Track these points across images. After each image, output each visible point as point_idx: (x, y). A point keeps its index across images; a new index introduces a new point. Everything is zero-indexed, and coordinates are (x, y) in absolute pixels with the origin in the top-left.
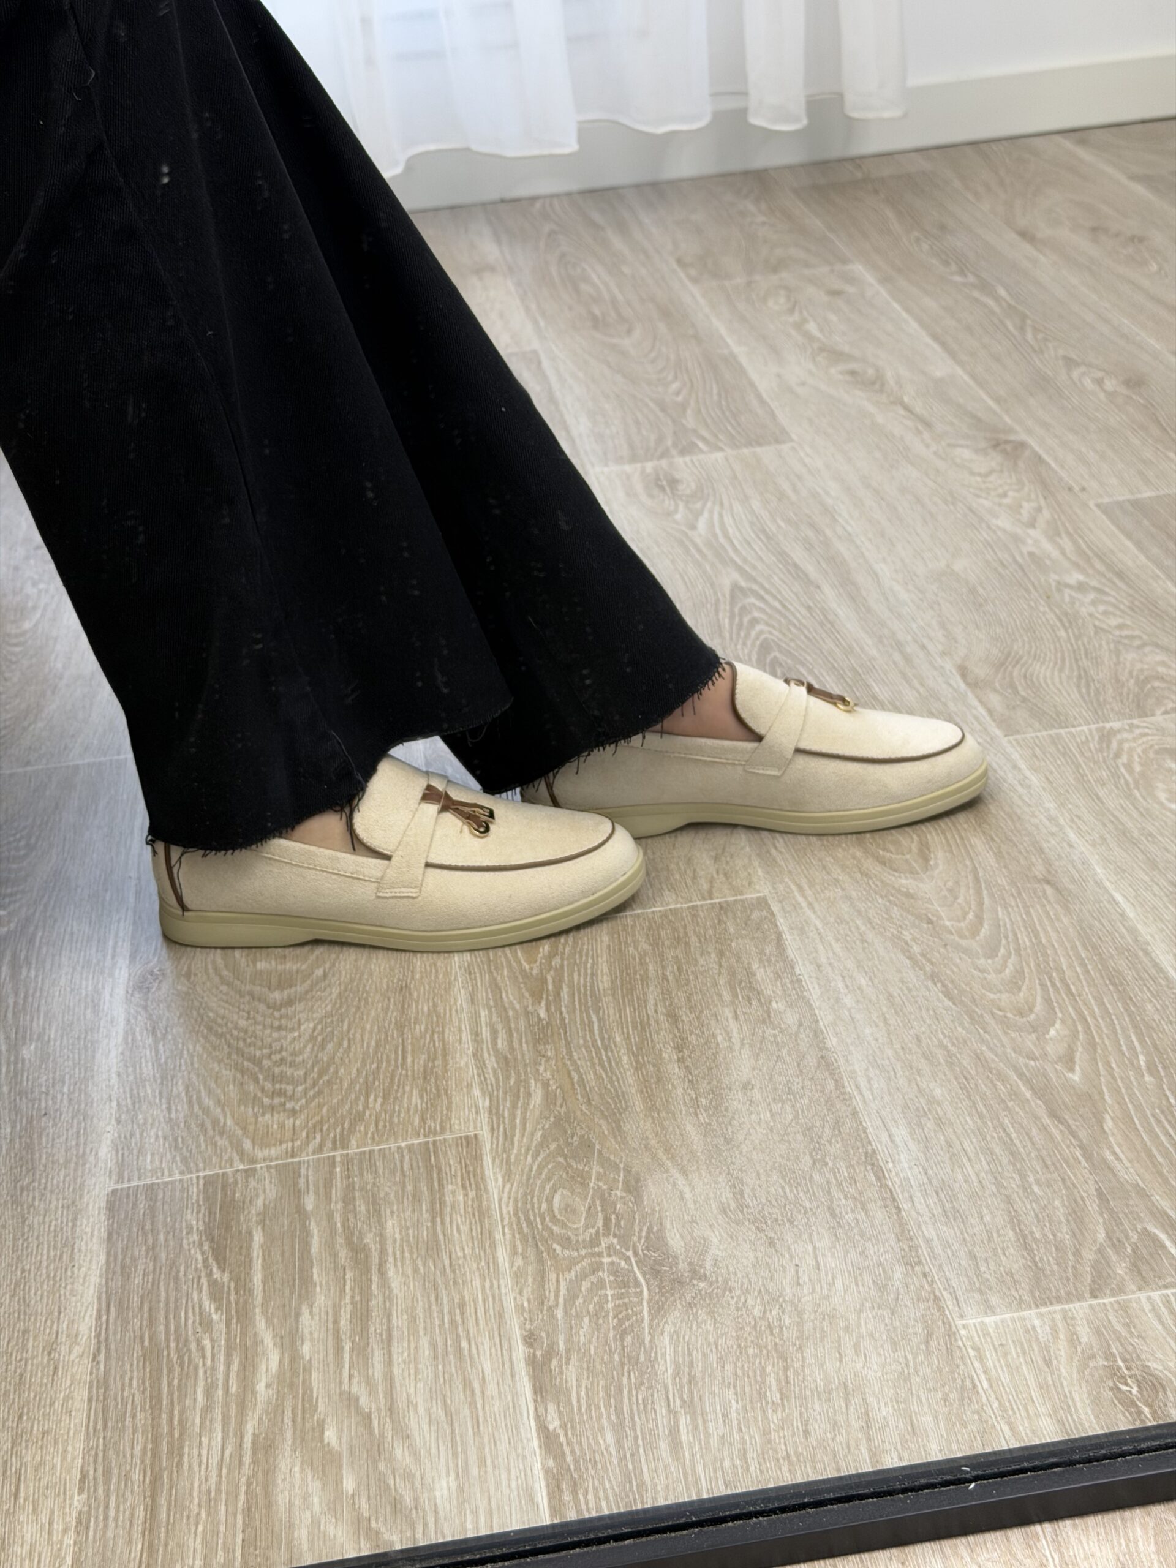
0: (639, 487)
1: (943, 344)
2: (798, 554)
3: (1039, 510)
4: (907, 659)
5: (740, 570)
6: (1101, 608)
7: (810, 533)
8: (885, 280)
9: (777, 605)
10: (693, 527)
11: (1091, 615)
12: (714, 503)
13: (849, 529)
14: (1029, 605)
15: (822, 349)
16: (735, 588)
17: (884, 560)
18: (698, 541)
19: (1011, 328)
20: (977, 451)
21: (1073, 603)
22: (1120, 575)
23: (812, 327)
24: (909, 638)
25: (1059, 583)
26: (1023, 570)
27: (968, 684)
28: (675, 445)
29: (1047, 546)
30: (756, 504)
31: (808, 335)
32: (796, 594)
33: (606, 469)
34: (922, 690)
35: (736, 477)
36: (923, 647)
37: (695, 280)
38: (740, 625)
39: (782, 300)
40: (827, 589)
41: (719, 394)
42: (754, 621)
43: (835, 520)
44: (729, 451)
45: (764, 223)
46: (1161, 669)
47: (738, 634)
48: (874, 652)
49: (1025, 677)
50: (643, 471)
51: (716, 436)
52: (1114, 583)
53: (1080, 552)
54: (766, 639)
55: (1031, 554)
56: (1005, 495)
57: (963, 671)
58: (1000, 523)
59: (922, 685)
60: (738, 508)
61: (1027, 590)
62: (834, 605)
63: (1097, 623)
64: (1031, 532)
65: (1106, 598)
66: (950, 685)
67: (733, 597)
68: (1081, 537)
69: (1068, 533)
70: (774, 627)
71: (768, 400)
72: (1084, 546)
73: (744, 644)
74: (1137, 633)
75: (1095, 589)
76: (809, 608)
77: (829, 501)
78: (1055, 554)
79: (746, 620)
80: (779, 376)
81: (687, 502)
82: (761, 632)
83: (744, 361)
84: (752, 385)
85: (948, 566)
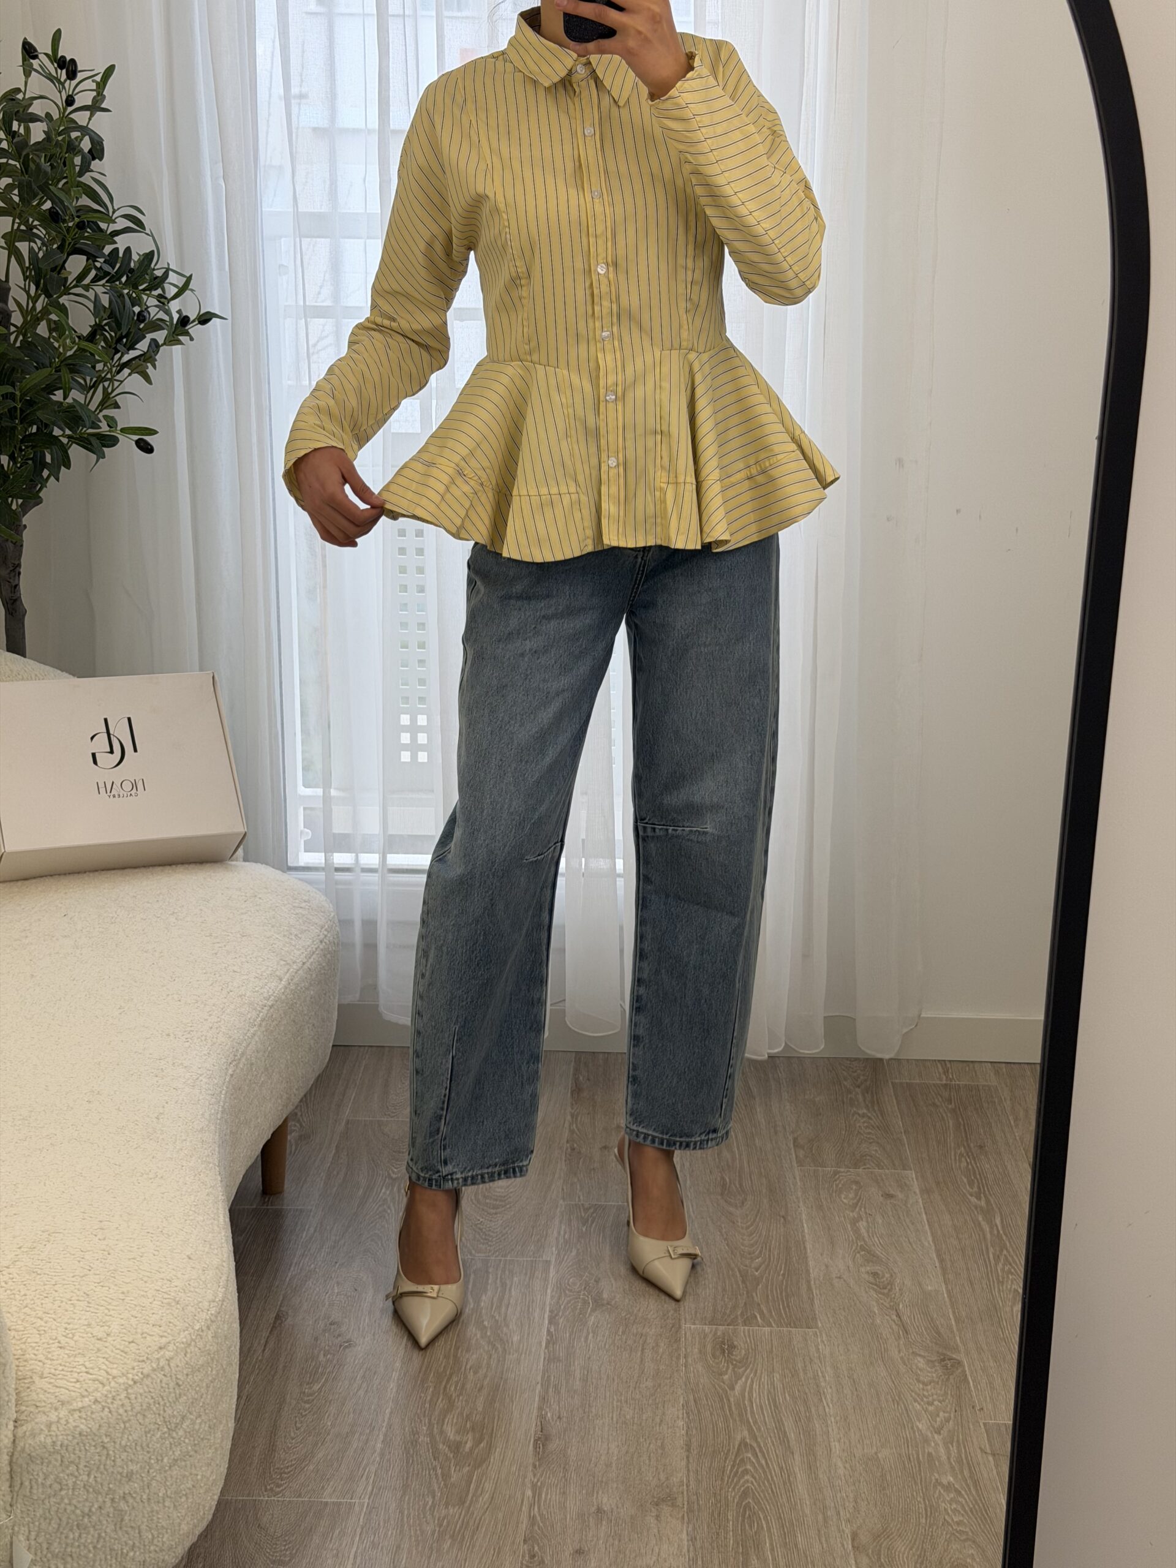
0: (709, 1348)
1: (941, 1261)
2: (789, 1424)
3: (948, 1420)
4: (825, 1520)
5: (750, 1430)
6: (954, 1506)
7: (802, 1409)
8: (926, 1191)
9: (763, 1462)
10: (732, 1388)
11: (945, 1510)
12: (752, 1370)
13: (827, 1410)
14: (912, 1495)
15: (862, 1248)
16: (744, 1443)
17: (839, 1441)
18: (732, 1399)
19: (991, 1256)
20: (930, 1362)
21: (938, 1498)
22: (976, 1483)
23: (862, 1225)
24: (833, 1505)
25: (937, 1480)
26: (920, 1467)
27: (853, 1546)
28: (742, 1314)
29: (942, 1450)
30: (777, 1376)
31: (857, 1231)
32: (777, 1456)
33: (693, 1327)
34: (825, 1546)
35: (771, 1352)
36: (838, 1514)
37: (800, 1163)
38: (737, 1472)
39: (851, 1195)
40: (797, 1456)
41: (784, 1275)
42: (746, 1472)
43: (821, 1400)
44: (775, 1328)
45: (863, 1116)
46: (969, 1560)
47: (733, 1480)
48: (807, 1511)
49: (889, 1549)
50: (715, 1333)
51: (770, 1312)
52: (969, 1489)
53: (960, 1461)
54: (748, 1487)
55: (930, 1454)
56: (931, 1404)
57: (854, 1536)
58: (920, 1426)
59: (826, 1541)
60: (765, 1379)
61: (916, 1483)
62: (797, 1470)
63: (946, 1517)
64: (936, 1436)
65: (960, 1499)
66: (843, 1545)
67: (739, 1449)
68: (965, 1447)
69: (958, 1441)
70: (755, 1478)
71: (813, 1286)
72: (963, 1456)
73: (734, 1489)
74: (968, 1530)
75: (956, 1490)
76: (781, 1469)
77: (823, 1384)
78: (944, 1457)
79: (740, 1470)
80: (827, 1266)
81: (735, 1366)
82: (747, 1481)
83: (809, 1246)
84: (808, 1271)
85: (876, 1453)
